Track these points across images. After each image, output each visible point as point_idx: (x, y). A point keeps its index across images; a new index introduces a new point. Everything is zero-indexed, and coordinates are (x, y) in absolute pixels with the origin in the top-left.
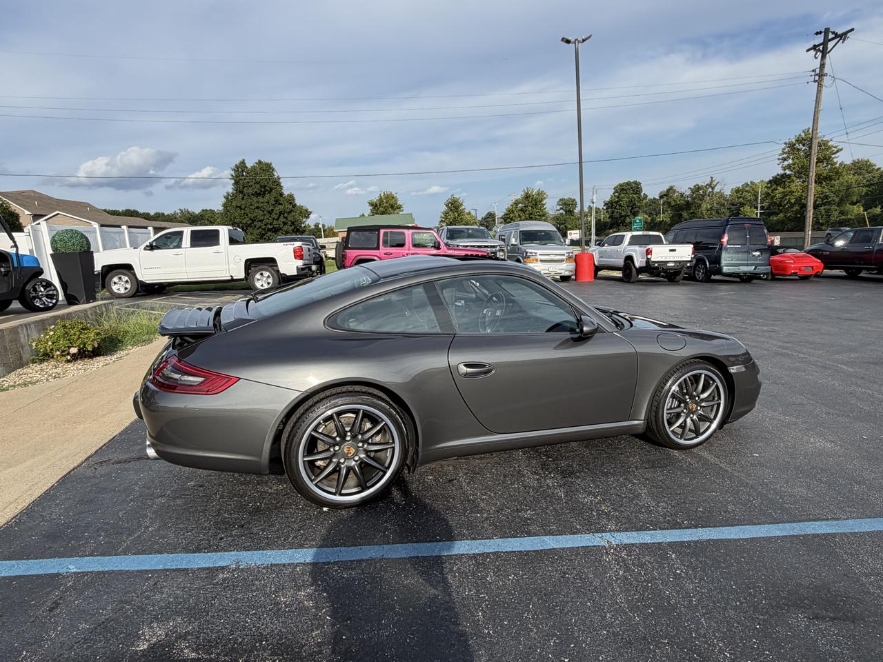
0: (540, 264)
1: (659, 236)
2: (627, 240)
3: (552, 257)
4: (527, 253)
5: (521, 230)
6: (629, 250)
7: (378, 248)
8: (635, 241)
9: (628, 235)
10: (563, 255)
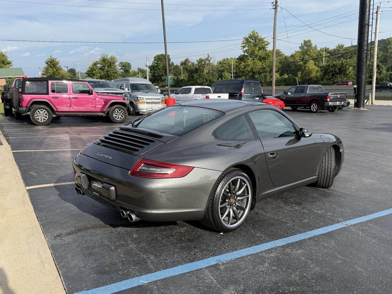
0: (146, 105)
1: (209, 89)
2: (193, 91)
3: (153, 101)
4: (137, 98)
5: (131, 83)
6: (195, 97)
7: (47, 93)
8: (197, 91)
9: (194, 88)
10: (160, 99)
